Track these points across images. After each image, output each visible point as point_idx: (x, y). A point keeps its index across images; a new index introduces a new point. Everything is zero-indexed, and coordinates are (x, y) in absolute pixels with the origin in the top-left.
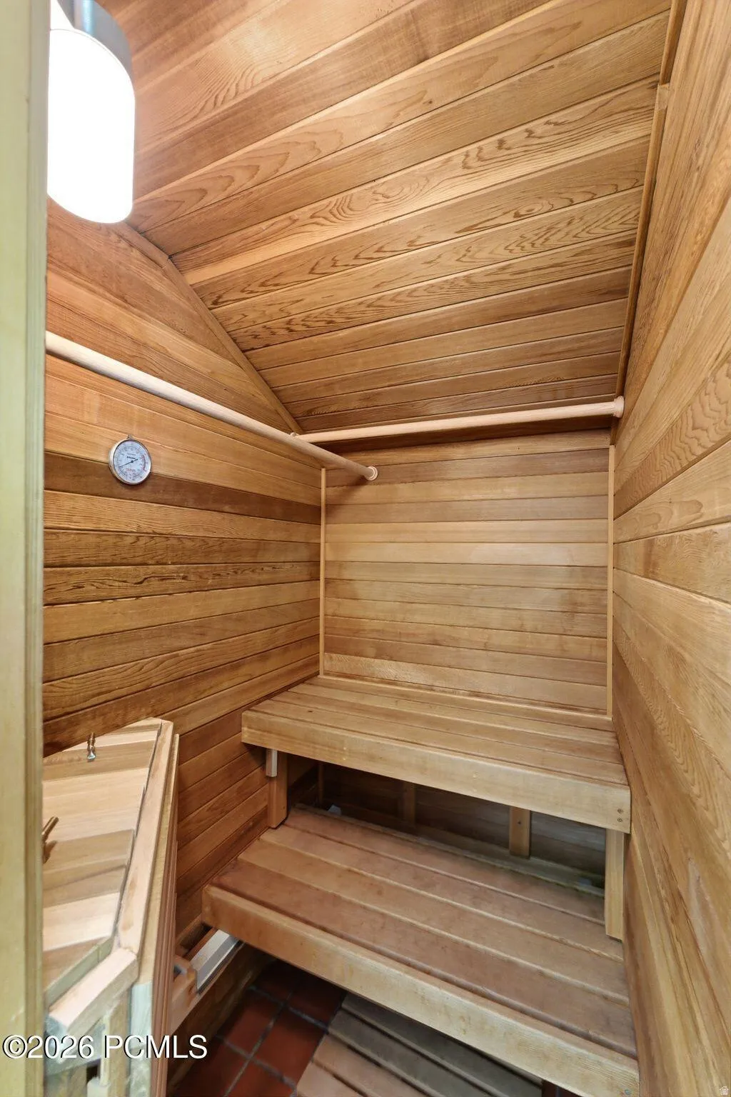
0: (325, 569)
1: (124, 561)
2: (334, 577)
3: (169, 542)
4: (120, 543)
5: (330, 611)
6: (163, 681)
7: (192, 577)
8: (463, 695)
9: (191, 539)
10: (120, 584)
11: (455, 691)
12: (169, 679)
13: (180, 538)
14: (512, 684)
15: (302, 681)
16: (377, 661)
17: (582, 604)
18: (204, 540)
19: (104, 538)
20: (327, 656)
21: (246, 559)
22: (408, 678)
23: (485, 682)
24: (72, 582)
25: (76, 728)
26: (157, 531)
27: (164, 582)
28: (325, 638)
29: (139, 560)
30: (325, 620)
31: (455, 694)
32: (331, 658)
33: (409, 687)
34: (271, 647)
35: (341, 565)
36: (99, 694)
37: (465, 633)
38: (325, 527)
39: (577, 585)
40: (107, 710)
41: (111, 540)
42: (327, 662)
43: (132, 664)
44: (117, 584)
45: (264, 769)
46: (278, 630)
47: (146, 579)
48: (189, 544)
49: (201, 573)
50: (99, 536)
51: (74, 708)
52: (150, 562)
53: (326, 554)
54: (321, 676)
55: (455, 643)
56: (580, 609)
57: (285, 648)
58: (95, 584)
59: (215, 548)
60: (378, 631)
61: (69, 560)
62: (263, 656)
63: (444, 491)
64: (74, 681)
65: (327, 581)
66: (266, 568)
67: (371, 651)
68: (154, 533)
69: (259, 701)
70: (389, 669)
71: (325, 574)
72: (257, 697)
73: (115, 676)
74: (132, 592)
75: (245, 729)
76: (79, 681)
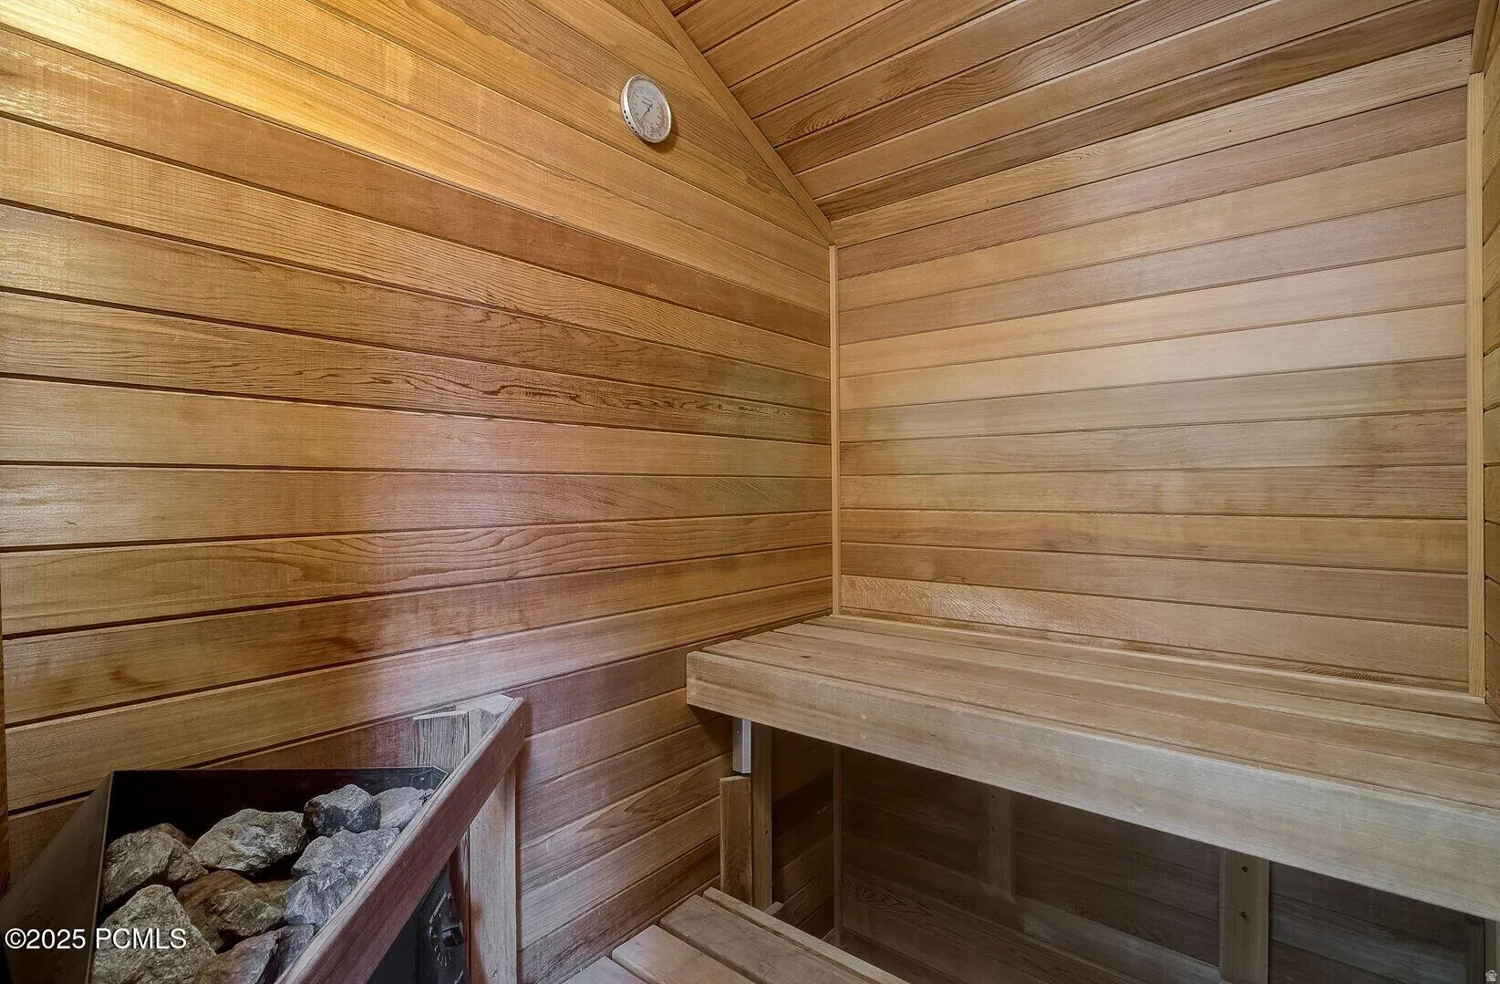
0: (840, 426)
1: (462, 350)
2: (856, 437)
3: (545, 331)
4: (456, 318)
5: (850, 500)
6: (539, 571)
7: (585, 397)
8: (1112, 646)
9: (585, 330)
10: (457, 388)
11: (1093, 639)
12: (551, 569)
13: (566, 327)
14: (1221, 626)
15: (800, 620)
16: (938, 586)
17: (1397, 447)
18: (608, 336)
19: (427, 303)
20: (846, 581)
21: (688, 385)
22: (996, 617)
23: (1157, 622)
24: (372, 371)
25: (384, 622)
26: (524, 308)
27: (537, 397)
28: (843, 551)
29: (491, 353)
30: (842, 515)
31: (1093, 645)
32: (853, 584)
33: (998, 632)
34: (740, 548)
35: (867, 414)
36: (423, 572)
37: (1112, 527)
38: (838, 351)
39: (1383, 405)
40: (439, 601)
41: (440, 310)
42: (845, 589)
43: (480, 530)
44: (451, 387)
45: (729, 759)
46: (753, 519)
47: (503, 387)
48: (583, 340)
49: (605, 394)
50: (419, 300)
51: (379, 588)
52: (510, 359)
53: (841, 398)
54: (835, 615)
55: (1090, 545)
56: (1389, 457)
57: (767, 556)
58: (412, 381)
59: (629, 355)
60: (935, 530)
61: (364, 332)
62: (726, 562)
63: (1064, 249)
64: (379, 541)
65: (845, 447)
66: (725, 406)
67: (925, 569)
68: (519, 311)
69: (719, 639)
70: (961, 601)
71: (840, 434)
72: (715, 631)
73: (452, 547)
74: (479, 405)
75: (691, 681)
76: (386, 543)
